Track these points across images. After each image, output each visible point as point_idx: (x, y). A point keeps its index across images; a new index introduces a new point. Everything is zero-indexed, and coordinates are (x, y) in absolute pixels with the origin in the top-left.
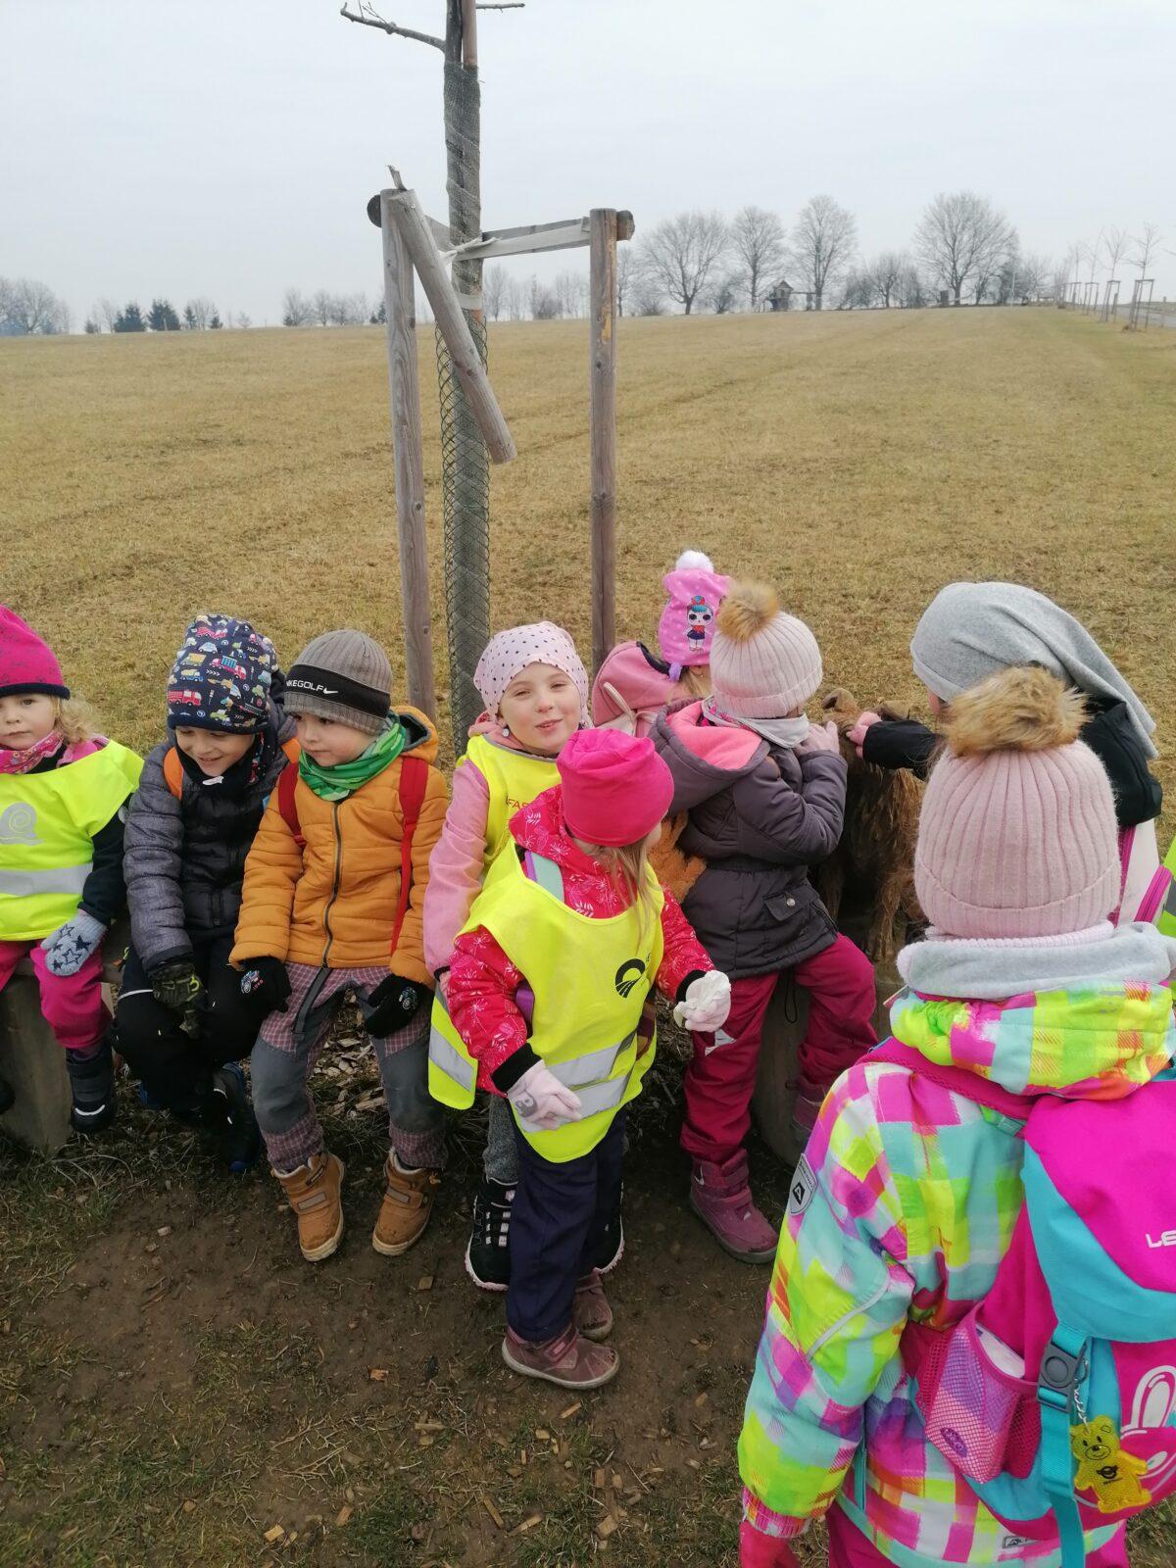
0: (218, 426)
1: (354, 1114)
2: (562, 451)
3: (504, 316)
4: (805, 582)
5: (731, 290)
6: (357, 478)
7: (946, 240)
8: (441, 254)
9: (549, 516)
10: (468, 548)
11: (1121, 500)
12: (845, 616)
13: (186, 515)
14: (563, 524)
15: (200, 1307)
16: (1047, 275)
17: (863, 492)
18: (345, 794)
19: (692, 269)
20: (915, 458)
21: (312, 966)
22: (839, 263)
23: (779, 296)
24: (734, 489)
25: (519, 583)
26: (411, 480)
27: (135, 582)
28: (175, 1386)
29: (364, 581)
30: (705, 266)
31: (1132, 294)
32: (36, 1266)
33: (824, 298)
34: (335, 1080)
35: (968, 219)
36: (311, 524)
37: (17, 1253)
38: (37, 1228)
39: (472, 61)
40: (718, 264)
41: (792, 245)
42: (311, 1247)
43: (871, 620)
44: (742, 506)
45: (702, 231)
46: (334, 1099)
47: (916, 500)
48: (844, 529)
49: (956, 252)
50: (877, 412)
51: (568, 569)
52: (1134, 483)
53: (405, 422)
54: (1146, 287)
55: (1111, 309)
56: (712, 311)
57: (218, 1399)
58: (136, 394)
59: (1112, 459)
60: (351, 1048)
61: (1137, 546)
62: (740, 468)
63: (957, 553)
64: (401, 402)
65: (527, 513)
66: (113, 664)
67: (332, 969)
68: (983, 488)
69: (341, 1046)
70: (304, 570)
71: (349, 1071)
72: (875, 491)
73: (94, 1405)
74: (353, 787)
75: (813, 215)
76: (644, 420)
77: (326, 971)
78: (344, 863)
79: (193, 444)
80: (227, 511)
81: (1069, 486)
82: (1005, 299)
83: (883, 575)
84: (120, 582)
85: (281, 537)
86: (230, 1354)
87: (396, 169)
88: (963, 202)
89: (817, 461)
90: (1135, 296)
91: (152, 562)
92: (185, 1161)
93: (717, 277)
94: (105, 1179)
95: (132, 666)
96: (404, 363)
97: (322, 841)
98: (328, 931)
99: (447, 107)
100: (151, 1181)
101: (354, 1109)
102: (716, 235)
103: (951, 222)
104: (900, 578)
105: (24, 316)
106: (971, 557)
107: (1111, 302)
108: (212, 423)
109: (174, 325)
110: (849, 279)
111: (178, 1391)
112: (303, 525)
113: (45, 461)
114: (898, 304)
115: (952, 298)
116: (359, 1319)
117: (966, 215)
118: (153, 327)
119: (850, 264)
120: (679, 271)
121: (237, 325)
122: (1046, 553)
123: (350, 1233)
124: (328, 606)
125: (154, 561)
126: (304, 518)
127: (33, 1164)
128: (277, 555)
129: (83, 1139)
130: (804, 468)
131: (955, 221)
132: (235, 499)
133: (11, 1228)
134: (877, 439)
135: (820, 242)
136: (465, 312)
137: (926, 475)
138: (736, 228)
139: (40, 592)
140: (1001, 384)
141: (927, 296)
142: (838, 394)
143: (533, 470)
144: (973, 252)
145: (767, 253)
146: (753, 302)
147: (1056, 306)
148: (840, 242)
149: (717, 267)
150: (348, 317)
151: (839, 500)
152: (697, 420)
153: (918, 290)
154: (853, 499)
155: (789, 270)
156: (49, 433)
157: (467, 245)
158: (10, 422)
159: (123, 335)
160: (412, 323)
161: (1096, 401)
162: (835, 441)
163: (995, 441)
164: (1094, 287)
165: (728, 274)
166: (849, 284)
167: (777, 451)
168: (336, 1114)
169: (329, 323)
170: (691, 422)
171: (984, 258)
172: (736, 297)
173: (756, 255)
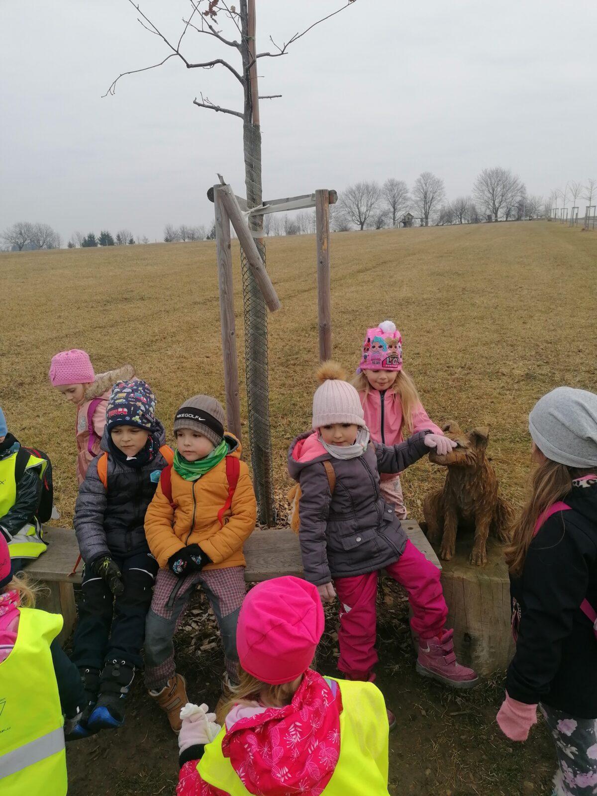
0: (132, 291)
1: (199, 652)
2: (301, 298)
3: (272, 234)
4: (427, 361)
5: (383, 218)
6: (200, 315)
7: (489, 191)
8: (243, 213)
9: (295, 331)
10: (257, 352)
11: (588, 315)
12: (449, 377)
13: (115, 336)
14: (303, 334)
15: (118, 763)
16: (541, 205)
17: (454, 314)
18: (198, 477)
19: (363, 209)
20: (480, 296)
22: (436, 204)
23: (407, 220)
25: (282, 364)
26: (229, 320)
29: (203, 365)
30: (370, 207)
33: (429, 220)
34: (189, 633)
35: (500, 180)
36: (178, 338)
39: (257, 123)
40: (377, 206)
41: (412, 195)
43: (462, 379)
45: (368, 191)
46: (189, 644)
47: (482, 318)
48: (446, 333)
49: (495, 197)
50: (459, 275)
51: (306, 357)
53: (226, 293)
54: (592, 210)
55: (574, 220)
56: (374, 228)
58: (92, 277)
59: (581, 295)
60: (198, 615)
62: (391, 304)
63: (504, 344)
64: (224, 283)
65: (285, 329)
68: (516, 311)
69: (192, 614)
70: (174, 361)
71: (197, 628)
72: (461, 314)
74: (203, 473)
75: (422, 181)
76: (342, 281)
78: (197, 514)
79: (120, 300)
80: (136, 333)
81: (560, 309)
82: (521, 217)
83: (467, 356)
85: (163, 345)
86: (134, 789)
87: (221, 175)
88: (497, 172)
89: (430, 299)
90: (586, 214)
93: (376, 212)
96: (225, 265)
97: (186, 504)
99: (245, 144)
101: (200, 649)
102: (375, 193)
103: (491, 182)
104: (476, 358)
105: (38, 241)
106: (512, 346)
107: (575, 217)
108: (130, 290)
109: (111, 243)
110: (442, 211)
112: (174, 338)
113: (47, 310)
114: (466, 222)
115: (493, 218)
117: (499, 178)
118: (101, 244)
119: (441, 204)
120: (357, 210)
121: (142, 242)
122: (551, 343)
124: (186, 378)
126: (174, 335)
128: (161, 353)
130: (423, 303)
131: (493, 181)
132: (140, 326)
134: (460, 288)
135: (426, 194)
136: (254, 239)
137: (486, 305)
138: (384, 189)
139: (43, 375)
140: (521, 259)
141: (481, 217)
142: (439, 267)
143: (288, 308)
144: (503, 196)
145: (400, 200)
146: (394, 224)
147: (547, 220)
148: (436, 194)
149: (376, 208)
150: (196, 237)
151: (442, 319)
152: (368, 281)
153: (476, 215)
154: (450, 318)
155: (411, 208)
156: (49, 297)
157: (255, 208)
158: (30, 292)
159: (87, 248)
160: (229, 247)
161: (571, 266)
162: (439, 289)
163: (520, 287)
164: (566, 210)
165: (381, 211)
166: (441, 213)
167: (410, 295)
168: (190, 652)
169: (186, 240)
170: (366, 282)
171: (509, 199)
172: (386, 221)
173: (395, 201)
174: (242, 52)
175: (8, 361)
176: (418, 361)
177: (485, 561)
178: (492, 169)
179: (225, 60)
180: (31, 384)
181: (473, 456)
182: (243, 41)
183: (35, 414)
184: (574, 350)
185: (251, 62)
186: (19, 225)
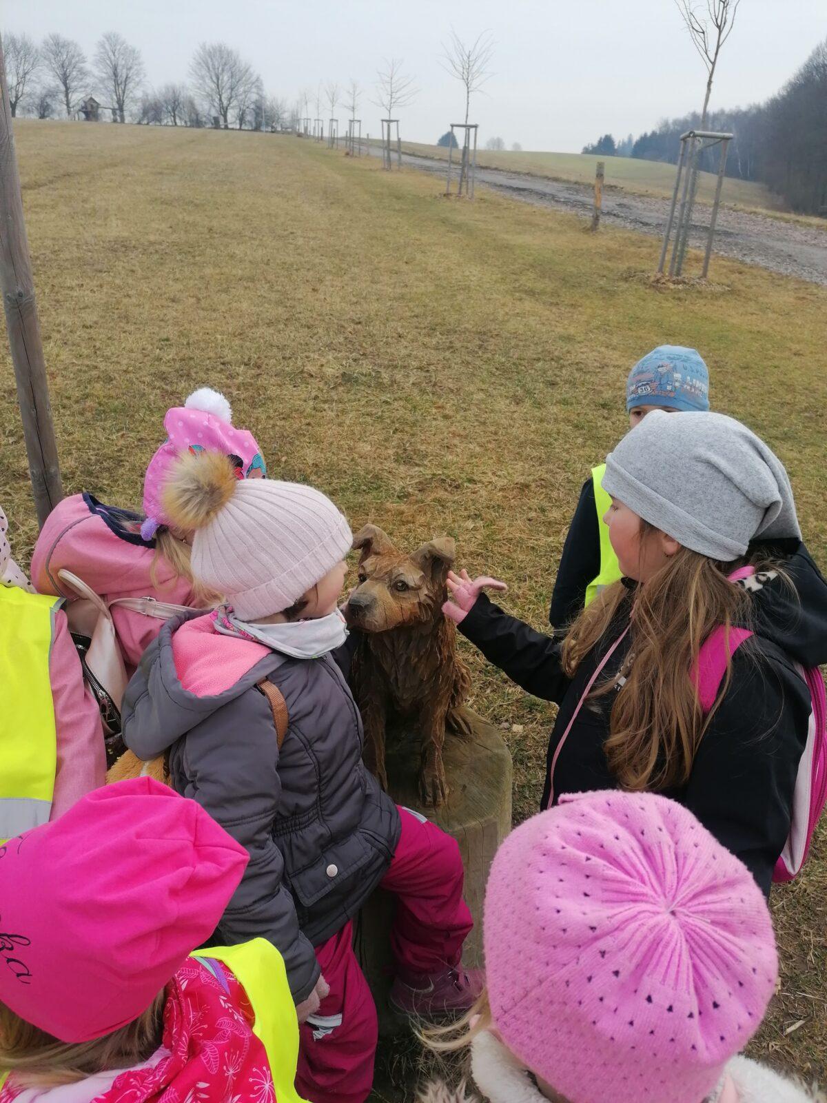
5: (49, 100)
7: (211, 78)
11: (393, 281)
16: (285, 112)
17: (207, 271)
22: (134, 88)
23: (89, 108)
30: (22, 79)
31: (347, 130)
33: (126, 114)
35: (225, 64)
40: (34, 79)
41: (94, 70)
43: (251, 385)
45: (17, 49)
48: (203, 304)
49: (220, 88)
52: (395, 268)
54: (356, 125)
55: (333, 140)
56: (34, 116)
59: (375, 250)
61: (417, 317)
62: (97, 248)
63: (297, 324)
68: (297, 270)
72: (217, 271)
75: (107, 47)
82: (259, 127)
83: (248, 344)
88: (220, 51)
90: (349, 132)
93: (35, 88)
102: (27, 53)
103: (213, 65)
107: (333, 135)
110: (144, 101)
114: (183, 124)
115: (222, 122)
117: (224, 60)
119: (142, 89)
130: (152, 249)
131: (216, 64)
134: (203, 227)
135: (116, 70)
137: (251, 258)
138: (44, 50)
140: (281, 189)
141: (204, 119)
142: (161, 190)
144: (232, 89)
145: (74, 73)
146: (69, 112)
147: (295, 136)
148: (132, 71)
149: (33, 81)
151: (191, 278)
152: (46, 205)
153: (197, 115)
154: (202, 278)
155: (94, 89)
161: (348, 206)
163: (291, 233)
164: (320, 123)
165: (44, 88)
166: (144, 105)
167: (126, 234)
170: (43, 207)
171: (241, 95)
172: (53, 106)
173: (65, 74)
178: (213, 45)
181: (430, 602)
184: (393, 335)
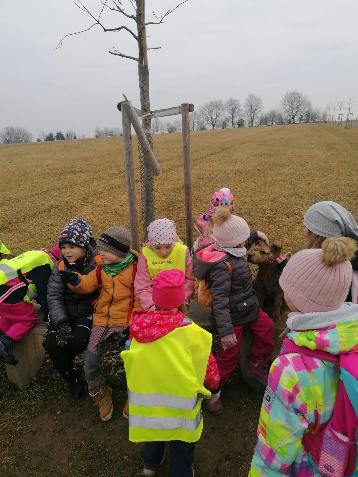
0: (76, 167)
1: (117, 374)
2: (177, 170)
3: (159, 132)
4: (251, 206)
5: (226, 122)
6: (116, 181)
7: (289, 105)
8: (139, 118)
9: (173, 190)
10: (148, 201)
11: (346, 179)
12: (264, 216)
13: (66, 194)
14: (178, 192)
15: (70, 437)
16: (320, 113)
17: (268, 179)
18: (115, 274)
19: (214, 117)
20: (283, 168)
21: (103, 327)
22: (258, 113)
23: (240, 123)
24: (229, 180)
25: (165, 210)
26: (131, 182)
27: (51, 213)
28: (62, 462)
29: (119, 211)
30: (218, 116)
31: (346, 118)
32: (20, 424)
33: (254, 123)
34: (111, 364)
35: (296, 98)
36: (103, 195)
37: (14, 420)
38: (20, 412)
39: (146, 64)
40: (222, 115)
41: (244, 108)
42: (103, 417)
43: (271, 217)
44: (231, 185)
45: (217, 106)
46: (111, 370)
47: (284, 181)
48: (262, 190)
49: (293, 108)
50: (271, 155)
51: (180, 205)
52: (350, 173)
53: (129, 165)
54: (350, 116)
55: (340, 122)
56: (220, 128)
57: (75, 466)
58: (52, 159)
59: (343, 167)
60: (115, 353)
61: (352, 192)
62: (230, 173)
63: (297, 196)
64: (128, 160)
65: (167, 189)
66: (44, 238)
67: (110, 327)
68: (304, 177)
69: (112, 353)
70: (101, 208)
71: (115, 361)
72: (271, 179)
73: (37, 469)
74: (118, 272)
75: (250, 100)
76: (202, 160)
77: (108, 328)
78: (114, 294)
79: (69, 173)
80: (79, 192)
81: (330, 175)
82: (308, 121)
83: (274, 203)
84: (47, 214)
85: (94, 199)
86: (79, 451)
87: (125, 95)
88: (294, 94)
89: (253, 170)
90: (347, 118)
91: (56, 207)
92: (65, 390)
93: (222, 118)
94: (41, 396)
95: (50, 239)
96: (129, 149)
97: (109, 287)
98: (108, 316)
99: (140, 77)
100: (55, 397)
101: (117, 373)
102: (221, 106)
103: (291, 100)
104: (280, 204)
105: (19, 138)
106: (301, 197)
107: (340, 120)
108: (74, 166)
109: (63, 138)
110: (261, 117)
111: (63, 463)
112: (101, 195)
113: (25, 179)
114: (276, 124)
115: (292, 121)
116: (119, 440)
117: (295, 97)
118: (57, 139)
119: (261, 113)
120: (210, 117)
121: (81, 138)
122: (324, 195)
123: (116, 412)
124: (108, 218)
125: (57, 207)
126: (101, 193)
127: (19, 392)
128: (93, 204)
129: (34, 384)
130: (249, 173)
131: (292, 99)
132: (81, 188)
133: (12, 412)
134: (271, 163)
135: (252, 107)
136: (146, 133)
137: (286, 173)
138: (227, 104)
139: (23, 217)
140: (308, 146)
141: (285, 121)
142: (259, 151)
143: (169, 176)
144: (298, 108)
145: (236, 111)
146: (233, 125)
147: (324, 122)
148: (258, 107)
149: (222, 116)
150: (114, 134)
151: (260, 182)
152: (217, 160)
153: (282, 119)
154: (265, 181)
155: (243, 115)
156: (26, 171)
157: (146, 115)
158: (15, 168)
159: (48, 142)
160: (131, 138)
161: (337, 150)
162: (258, 164)
163: (307, 163)
164: (335, 116)
165: (225, 118)
166: (261, 119)
167: (241, 168)
168: (111, 374)
169: (108, 136)
170: (215, 160)
171: (301, 109)
172: (228, 124)
173: (233, 112)
174: (137, 22)
175: (2, 209)
176: (245, 207)
177: (280, 319)
178: (291, 92)
179: (126, 27)
180: (16, 222)
181: (273, 259)
182: (137, 15)
183: (19, 241)
184: (338, 199)
185: (142, 27)
186: (8, 128)
